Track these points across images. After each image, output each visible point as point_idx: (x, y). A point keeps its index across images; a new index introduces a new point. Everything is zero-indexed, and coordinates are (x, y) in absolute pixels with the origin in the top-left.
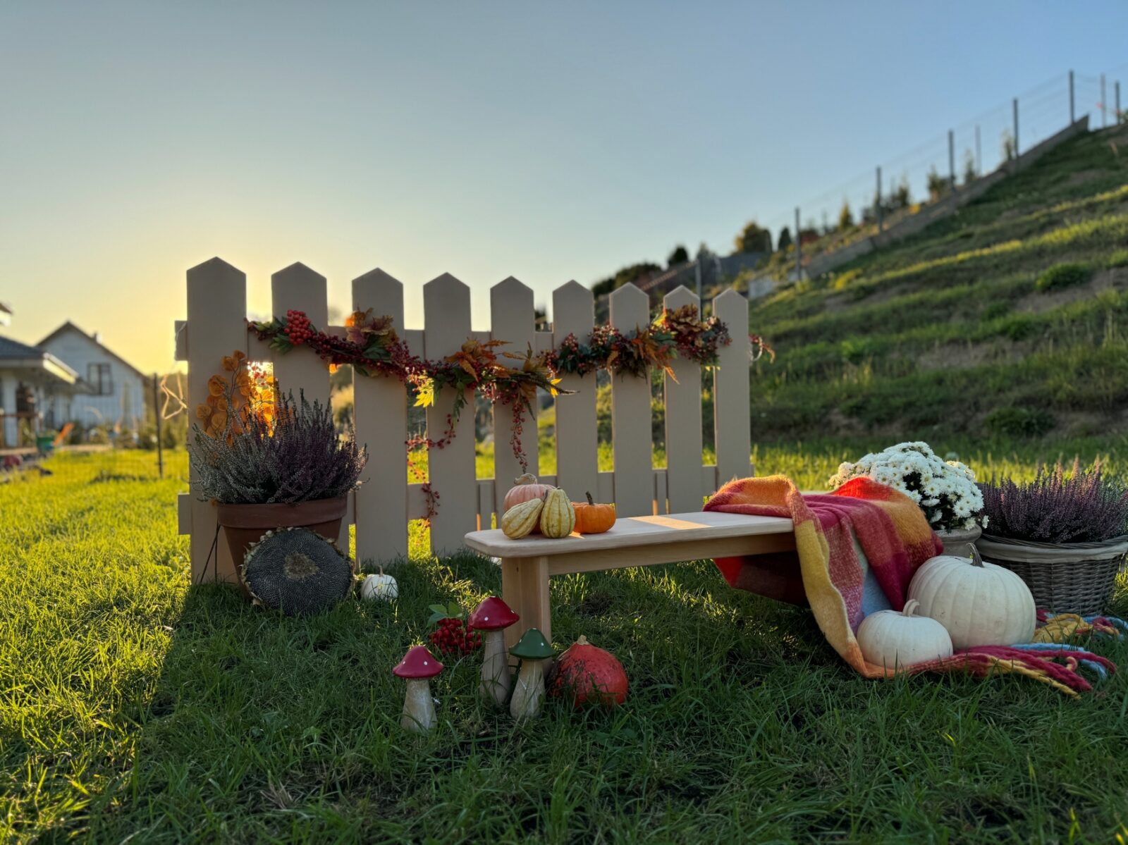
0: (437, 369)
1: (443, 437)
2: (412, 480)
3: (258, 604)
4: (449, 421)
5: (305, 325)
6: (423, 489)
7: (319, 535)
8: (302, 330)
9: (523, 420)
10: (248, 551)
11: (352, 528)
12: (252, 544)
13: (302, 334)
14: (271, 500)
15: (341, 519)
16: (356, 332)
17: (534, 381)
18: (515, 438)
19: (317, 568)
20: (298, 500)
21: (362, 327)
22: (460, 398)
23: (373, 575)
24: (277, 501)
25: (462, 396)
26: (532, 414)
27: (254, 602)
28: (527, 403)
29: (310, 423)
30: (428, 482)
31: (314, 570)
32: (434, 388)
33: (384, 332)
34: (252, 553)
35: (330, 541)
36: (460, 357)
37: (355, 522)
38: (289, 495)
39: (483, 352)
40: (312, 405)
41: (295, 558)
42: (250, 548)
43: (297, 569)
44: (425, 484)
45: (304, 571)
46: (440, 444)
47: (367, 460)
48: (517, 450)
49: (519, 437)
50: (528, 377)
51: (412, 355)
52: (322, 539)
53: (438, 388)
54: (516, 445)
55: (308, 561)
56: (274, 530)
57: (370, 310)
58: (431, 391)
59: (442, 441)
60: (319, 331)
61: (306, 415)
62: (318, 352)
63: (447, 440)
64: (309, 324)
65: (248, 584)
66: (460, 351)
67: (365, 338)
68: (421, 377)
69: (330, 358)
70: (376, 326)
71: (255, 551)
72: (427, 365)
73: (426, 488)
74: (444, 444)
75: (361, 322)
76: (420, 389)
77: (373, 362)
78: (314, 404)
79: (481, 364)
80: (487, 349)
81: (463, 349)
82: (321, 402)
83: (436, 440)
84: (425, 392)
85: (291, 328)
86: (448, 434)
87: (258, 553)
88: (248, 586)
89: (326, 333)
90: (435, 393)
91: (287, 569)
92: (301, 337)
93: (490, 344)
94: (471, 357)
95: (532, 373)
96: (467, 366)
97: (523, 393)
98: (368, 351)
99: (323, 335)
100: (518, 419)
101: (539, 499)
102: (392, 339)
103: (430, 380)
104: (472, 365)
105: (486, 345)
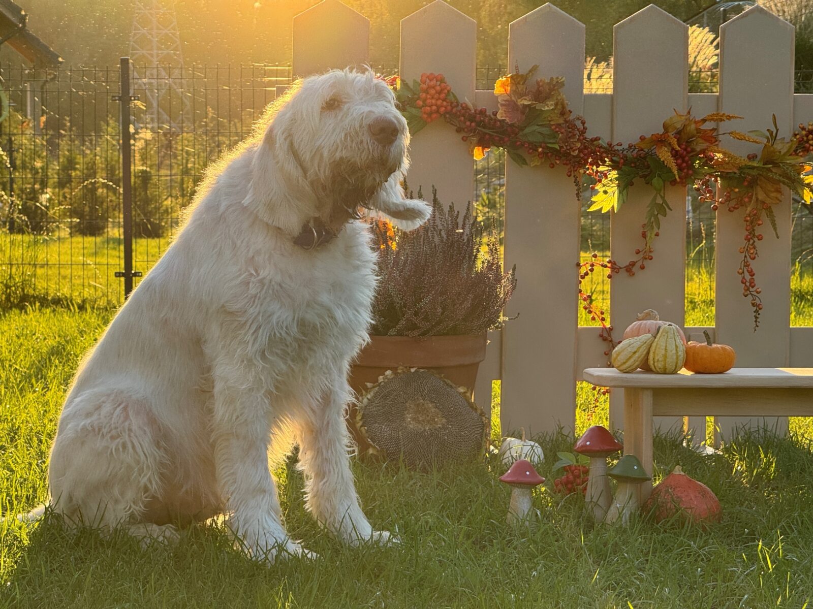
0: (626, 156)
1: (634, 258)
2: (584, 322)
3: (375, 453)
4: (644, 235)
5: (443, 96)
6: (601, 336)
7: (449, 381)
8: (439, 102)
9: (760, 238)
10: (364, 392)
11: (496, 385)
12: (369, 385)
13: (438, 107)
14: (392, 332)
15: (478, 363)
16: (511, 105)
17: (777, 177)
18: (747, 265)
19: (444, 420)
20: (423, 334)
21: (521, 95)
22: (659, 201)
23: (513, 439)
24: (400, 334)
25: (663, 198)
26: (775, 229)
27: (371, 451)
28: (769, 210)
29: (443, 233)
30: (608, 325)
31: (440, 421)
32: (618, 186)
33: (548, 106)
34: (369, 397)
35: (461, 390)
36: (660, 141)
37: (500, 378)
38: (414, 327)
39: (698, 130)
40: (446, 209)
41: (418, 405)
42: (367, 390)
43: (421, 419)
44: (604, 328)
45: (428, 421)
46: (629, 269)
47: (514, 288)
48: (749, 286)
49: (753, 265)
50: (769, 170)
51: (589, 135)
52: (451, 387)
53: (625, 185)
54: (748, 277)
55: (433, 410)
56: (394, 369)
57: (534, 70)
58: (613, 189)
59: (633, 264)
60: (461, 101)
61: (438, 222)
62: (459, 130)
63: (640, 264)
64: (449, 91)
65: (364, 429)
66: (661, 131)
67: (523, 113)
68: (601, 169)
69: (475, 139)
70: (540, 95)
71: (372, 393)
72: (610, 150)
73: (605, 335)
74: (634, 269)
75: (520, 87)
76: (598, 187)
77: (533, 147)
78: (448, 209)
79: (693, 150)
80: (708, 126)
81: (665, 126)
82: (461, 209)
83: (623, 262)
84: (605, 192)
85: (424, 101)
86: (641, 255)
87: (375, 396)
88: (364, 431)
89: (470, 105)
90: (620, 193)
91: (409, 417)
92: (437, 111)
93: (711, 118)
94: (674, 142)
95: (776, 165)
96: (665, 155)
97: (761, 196)
98: (527, 130)
99: (466, 108)
100: (752, 236)
101: (650, 335)
102: (562, 114)
103: (614, 174)
104: (676, 155)
105: (704, 121)
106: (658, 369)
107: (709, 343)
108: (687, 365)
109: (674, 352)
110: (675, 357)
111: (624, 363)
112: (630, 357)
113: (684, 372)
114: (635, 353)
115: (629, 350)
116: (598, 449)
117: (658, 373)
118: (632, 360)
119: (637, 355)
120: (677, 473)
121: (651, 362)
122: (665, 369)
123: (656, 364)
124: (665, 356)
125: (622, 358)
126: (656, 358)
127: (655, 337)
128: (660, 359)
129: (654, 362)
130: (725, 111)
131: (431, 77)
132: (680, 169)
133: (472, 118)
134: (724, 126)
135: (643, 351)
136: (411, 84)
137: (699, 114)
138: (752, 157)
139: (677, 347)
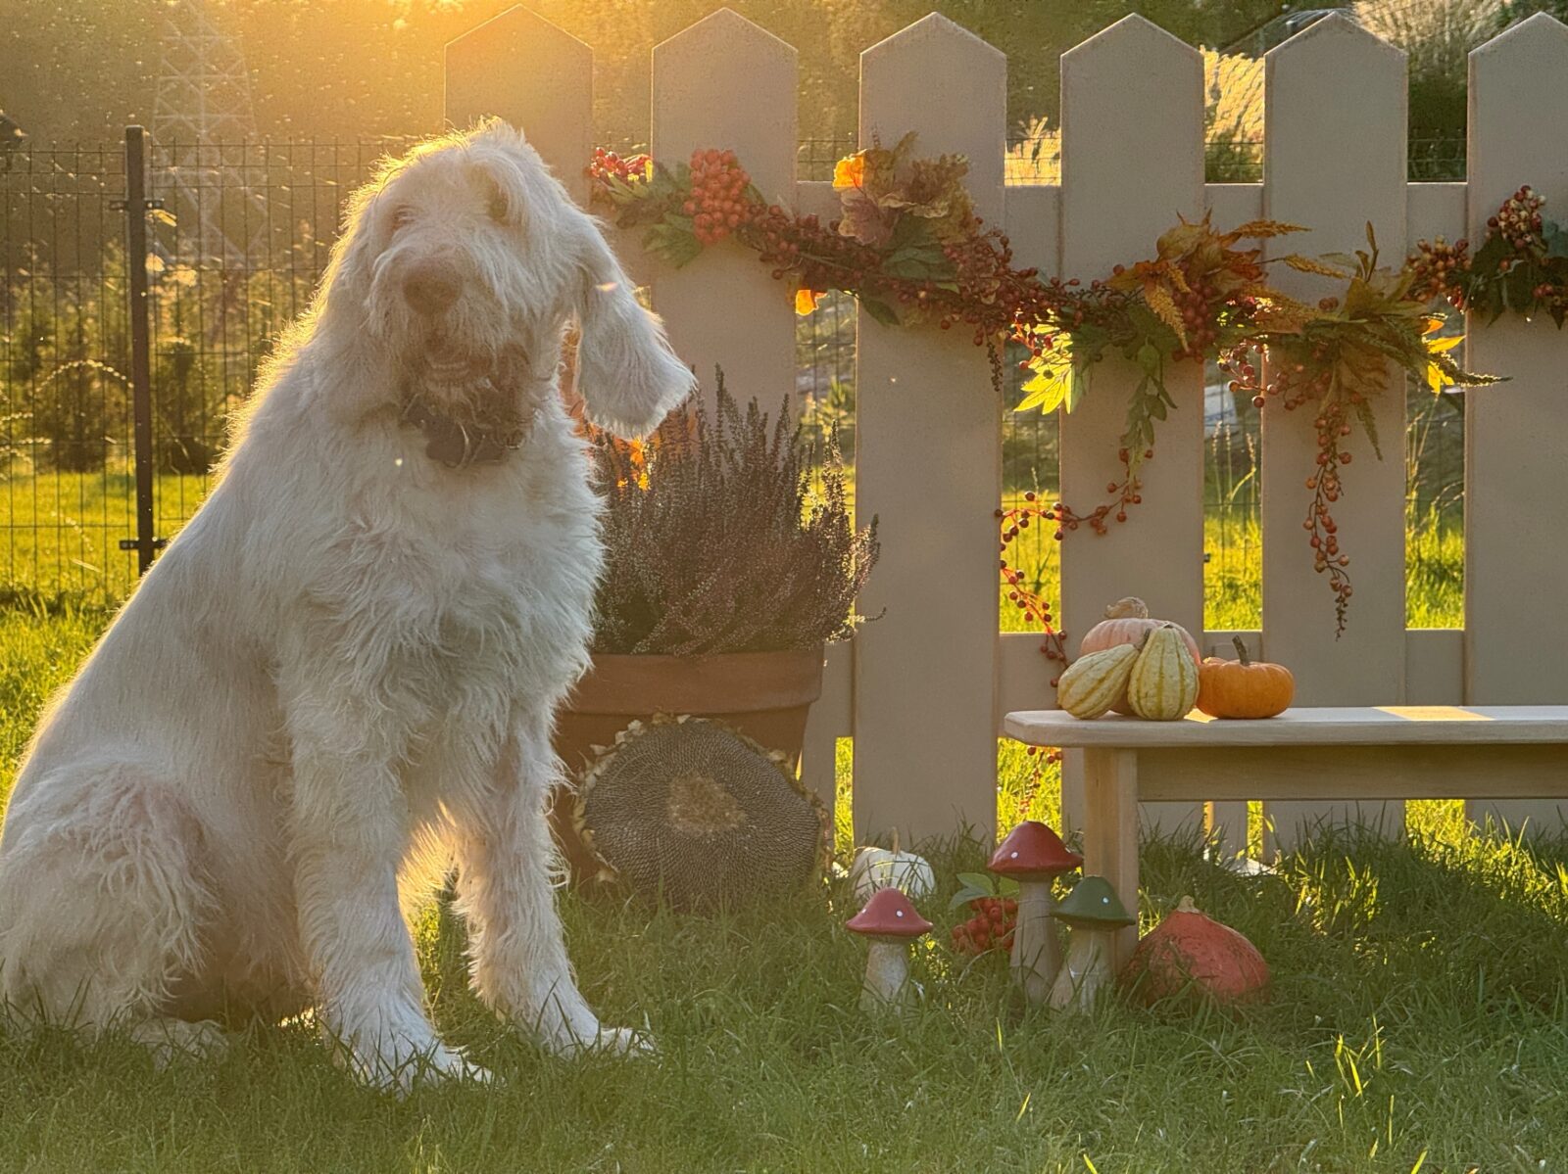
0: (1085, 305)
1: (1105, 503)
2: (1012, 623)
3: (611, 879)
4: (1124, 457)
5: (735, 192)
6: (1044, 650)
7: (750, 741)
8: (727, 205)
9: (1346, 459)
10: (588, 763)
11: (844, 748)
12: (598, 749)
13: (726, 214)
14: (641, 646)
15: (808, 705)
16: (864, 209)
17: (1375, 342)
18: (1321, 512)
19: (743, 815)
20: (701, 650)
21: (884, 192)
22: (1152, 390)
23: (876, 849)
24: (656, 650)
25: (1159, 384)
26: (1375, 441)
27: (602, 876)
28: (1362, 404)
29: (738, 456)
30: (1057, 630)
31: (736, 817)
32: (1074, 362)
33: (938, 210)
34: (598, 772)
35: (775, 756)
36: (1151, 274)
37: (852, 733)
38: (683, 637)
39: (1226, 255)
40: (743, 410)
41: (692, 787)
42: (595, 759)
43: (697, 812)
44: (1050, 635)
45: (713, 818)
46: (1097, 521)
47: (874, 560)
48: (1326, 551)
49: (1334, 511)
50: (1361, 329)
51: (1017, 265)
52: (756, 751)
53: (1086, 359)
54: (1324, 535)
55: (722, 796)
56: (645, 719)
57: (907, 142)
58: (1064, 369)
59: (1103, 512)
60: (770, 203)
61: (728, 435)
62: (765, 259)
63: (1117, 511)
64: (746, 184)
65: (588, 835)
66: (1154, 256)
67: (888, 224)
68: (1040, 329)
69: (798, 275)
70: (923, 188)
71: (604, 766)
72: (1055, 294)
73: (1052, 648)
74: (1106, 521)
75: (883, 174)
76: (1035, 364)
77: (909, 289)
78: (747, 409)
79: (1216, 292)
80: (1244, 245)
81: (1162, 247)
82: (770, 407)
83: (1084, 509)
84: (1048, 374)
85: (700, 201)
86: (1118, 494)
87: (610, 771)
88: (588, 838)
89: (788, 211)
90: (1077, 375)
91: (674, 810)
92: (725, 222)
93: (1250, 231)
94: (1179, 277)
95: (1376, 319)
96: (1161, 302)
97: (1347, 378)
98: (897, 257)
99: (778, 215)
100: (1330, 455)
101: (1130, 646)
102: (964, 224)
103: (1064, 340)
104: (1181, 302)
105: (1236, 236)
106: (1145, 711)
107: (1245, 661)
108: (1201, 703)
109: (1177, 678)
110: (1178, 688)
111: (1082, 701)
112: (1093, 690)
113: (1197, 716)
114: (1101, 681)
115: (1091, 674)
116: (1033, 866)
117: (1147, 719)
118: (1097, 695)
119: (1106, 684)
120: (1185, 910)
121: (1133, 698)
122: (1160, 711)
123: (1142, 702)
124: (1160, 687)
125: (1077, 690)
126: (1143, 691)
127: (1140, 651)
128: (1151, 693)
129: (1139, 698)
130: (1278, 215)
131: (710, 157)
132: (1191, 329)
133: (791, 234)
134: (1275, 246)
135: (1117, 677)
136: (672, 169)
137: (1225, 223)
138: (1329, 305)
139: (1182, 667)
